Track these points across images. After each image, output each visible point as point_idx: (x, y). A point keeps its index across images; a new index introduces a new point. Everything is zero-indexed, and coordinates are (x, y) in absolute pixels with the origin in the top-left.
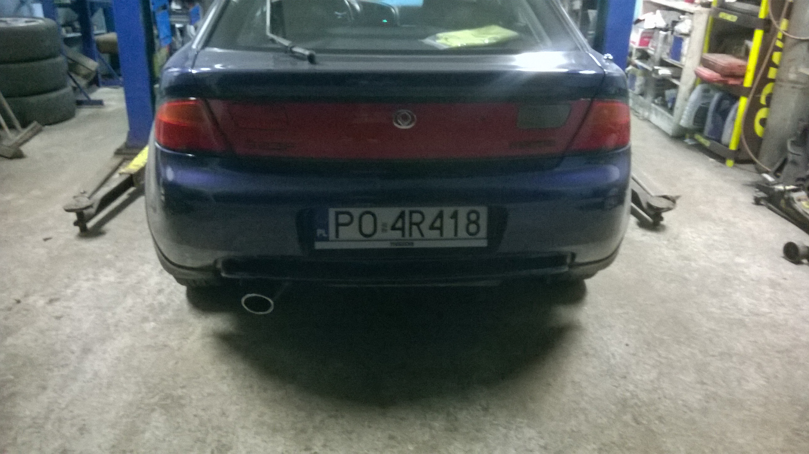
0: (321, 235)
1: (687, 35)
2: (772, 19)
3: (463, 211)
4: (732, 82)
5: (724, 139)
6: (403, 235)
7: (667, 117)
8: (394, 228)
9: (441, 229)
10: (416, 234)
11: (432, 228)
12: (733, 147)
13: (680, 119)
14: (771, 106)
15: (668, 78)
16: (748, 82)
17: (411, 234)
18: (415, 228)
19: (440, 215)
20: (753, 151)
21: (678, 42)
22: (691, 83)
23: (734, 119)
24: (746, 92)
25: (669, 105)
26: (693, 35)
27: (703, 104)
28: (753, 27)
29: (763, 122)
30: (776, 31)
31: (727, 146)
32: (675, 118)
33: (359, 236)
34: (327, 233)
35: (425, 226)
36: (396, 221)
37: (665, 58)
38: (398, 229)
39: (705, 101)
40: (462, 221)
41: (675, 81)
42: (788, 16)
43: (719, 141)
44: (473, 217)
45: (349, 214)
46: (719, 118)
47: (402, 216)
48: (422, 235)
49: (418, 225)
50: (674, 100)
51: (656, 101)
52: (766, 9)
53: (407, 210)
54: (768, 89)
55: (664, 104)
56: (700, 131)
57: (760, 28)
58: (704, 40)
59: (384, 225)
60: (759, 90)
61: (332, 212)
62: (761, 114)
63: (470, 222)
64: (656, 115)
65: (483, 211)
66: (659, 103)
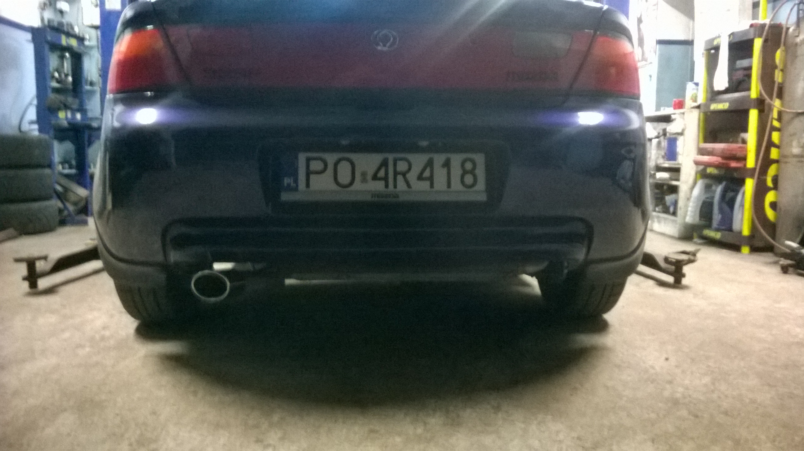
0: (289, 185)
1: (681, 134)
2: (766, 97)
3: (456, 159)
4: (733, 164)
5: (736, 226)
6: (387, 186)
7: (671, 220)
8: (375, 177)
9: (431, 179)
10: (401, 185)
11: (420, 178)
12: (746, 232)
13: (685, 217)
14: (779, 189)
15: (666, 182)
16: (751, 163)
17: (395, 187)
18: (400, 178)
19: (430, 164)
20: (769, 235)
21: (672, 142)
22: (691, 181)
23: (742, 205)
24: (751, 173)
25: (671, 209)
26: (686, 133)
27: (707, 198)
28: (746, 107)
29: (774, 205)
30: (771, 109)
31: (740, 232)
32: (679, 219)
33: (334, 187)
34: (296, 181)
35: (412, 176)
36: (379, 169)
37: (661, 164)
38: (380, 179)
39: (708, 195)
40: (456, 171)
41: (674, 183)
42: (780, 96)
43: (730, 230)
44: (469, 166)
45: (321, 159)
46: (726, 208)
47: (384, 163)
48: (409, 186)
49: (404, 175)
50: (676, 203)
51: (657, 209)
52: (757, 87)
53: (391, 157)
54: (772, 170)
55: (666, 210)
56: (709, 226)
57: (754, 107)
58: (699, 136)
59: (364, 174)
60: (764, 170)
61: (302, 157)
62: (770, 197)
63: (465, 172)
64: (659, 222)
65: (480, 159)
66: (661, 210)
